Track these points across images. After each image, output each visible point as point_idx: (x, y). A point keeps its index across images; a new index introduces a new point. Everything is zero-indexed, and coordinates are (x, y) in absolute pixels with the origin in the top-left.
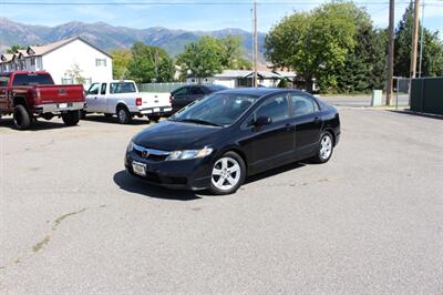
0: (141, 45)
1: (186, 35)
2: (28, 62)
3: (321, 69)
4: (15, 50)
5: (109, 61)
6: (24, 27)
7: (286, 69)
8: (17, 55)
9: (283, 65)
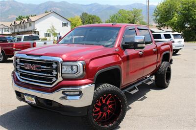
0: (86, 14)
1: (111, 8)
2: (28, 25)
3: (186, 27)
4: (20, 18)
5: (69, 23)
6: (23, 4)
7: (166, 27)
8: (23, 21)
9: (165, 25)
